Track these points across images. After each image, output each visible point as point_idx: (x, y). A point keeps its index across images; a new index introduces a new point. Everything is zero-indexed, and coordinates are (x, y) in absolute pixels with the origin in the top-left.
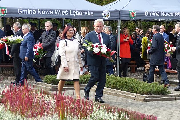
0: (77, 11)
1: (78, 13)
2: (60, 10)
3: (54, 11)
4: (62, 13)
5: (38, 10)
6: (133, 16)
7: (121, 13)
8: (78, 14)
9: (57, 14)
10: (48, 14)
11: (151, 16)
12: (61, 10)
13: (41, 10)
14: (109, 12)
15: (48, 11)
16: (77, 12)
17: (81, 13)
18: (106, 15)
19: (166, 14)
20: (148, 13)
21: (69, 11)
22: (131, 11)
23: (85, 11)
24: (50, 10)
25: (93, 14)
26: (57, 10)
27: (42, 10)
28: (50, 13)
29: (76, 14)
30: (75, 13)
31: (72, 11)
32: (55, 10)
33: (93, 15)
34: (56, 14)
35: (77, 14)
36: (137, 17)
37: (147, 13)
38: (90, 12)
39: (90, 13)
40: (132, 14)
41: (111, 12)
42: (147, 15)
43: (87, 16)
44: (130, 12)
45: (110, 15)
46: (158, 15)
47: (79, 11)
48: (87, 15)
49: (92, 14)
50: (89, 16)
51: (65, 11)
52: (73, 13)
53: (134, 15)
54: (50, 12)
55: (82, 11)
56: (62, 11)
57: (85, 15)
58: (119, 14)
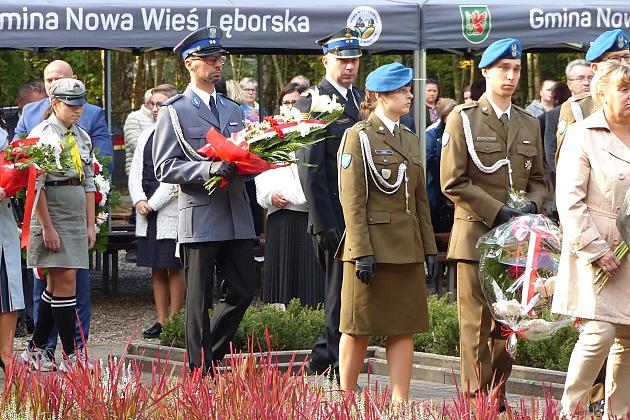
0: (237, 11)
1: (241, 21)
2: (163, 11)
3: (137, 14)
4: (174, 22)
5: (69, 12)
6: (480, 30)
7: (427, 19)
8: (240, 24)
9: (153, 26)
10: (114, 29)
11: (556, 31)
12: (169, 11)
13: (81, 11)
14: (375, 12)
15: (110, 16)
16: (237, 16)
17: (254, 21)
18: (363, 29)
19: (617, 18)
20: (543, 15)
21: (202, 13)
22: (471, 9)
23: (273, 12)
24: (122, 11)
25: (307, 24)
26: (153, 11)
27: (85, 13)
28: (119, 26)
29: (233, 25)
30: (230, 22)
31: (217, 13)
32: (144, 11)
33: (307, 30)
34: (147, 28)
35: (237, 28)
36: (496, 35)
37: (537, 15)
38: (296, 14)
39: (296, 22)
40: (476, 21)
41: (385, 15)
42: (537, 23)
43: (283, 36)
44: (467, 13)
45: (378, 26)
46: (586, 22)
47: (247, 12)
48: (280, 29)
49: (305, 27)
50: (291, 35)
51: (186, 12)
52: (222, 22)
53: (484, 26)
54: (120, 20)
55: (261, 13)
56: (172, 15)
57: (273, 28)
58: (417, 25)
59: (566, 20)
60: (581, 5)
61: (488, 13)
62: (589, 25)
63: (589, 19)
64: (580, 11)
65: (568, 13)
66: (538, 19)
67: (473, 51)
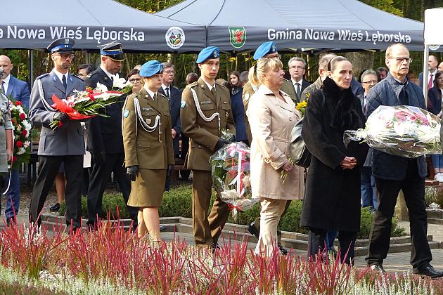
0: (104, 28)
1: (106, 34)
2: (62, 28)
3: (47, 29)
4: (68, 34)
5: (9, 28)
6: (240, 40)
7: (210, 34)
8: (105, 36)
9: (56, 37)
10: (34, 38)
11: (283, 41)
12: (65, 28)
13: (15, 27)
14: (181, 30)
15: (32, 31)
16: (104, 32)
17: (113, 34)
18: (174, 39)
20: (275, 33)
21: (84, 29)
22: (235, 29)
23: (124, 29)
24: (39, 28)
25: (143, 36)
26: (56, 28)
27: (18, 29)
28: (37, 36)
29: (101, 36)
30: (100, 35)
31: (93, 30)
32: (51, 28)
33: (143, 40)
34: (53, 38)
35: (103, 38)
36: (249, 44)
38: (137, 30)
39: (137, 35)
40: (238, 35)
41: (187, 31)
42: (272, 37)
43: (129, 43)
44: (233, 31)
45: (183, 38)
47: (109, 29)
48: (128, 39)
49: (142, 38)
50: (134, 43)
51: (75, 29)
52: (95, 35)
53: (242, 38)
54: (38, 33)
55: (118, 30)
56: (67, 30)
57: (124, 38)
58: (205, 37)
59: (288, 35)
60: (296, 27)
61: (244, 31)
62: (301, 38)
63: (301, 35)
64: (296, 30)
65: (289, 31)
66: (272, 35)
67: (236, 52)
